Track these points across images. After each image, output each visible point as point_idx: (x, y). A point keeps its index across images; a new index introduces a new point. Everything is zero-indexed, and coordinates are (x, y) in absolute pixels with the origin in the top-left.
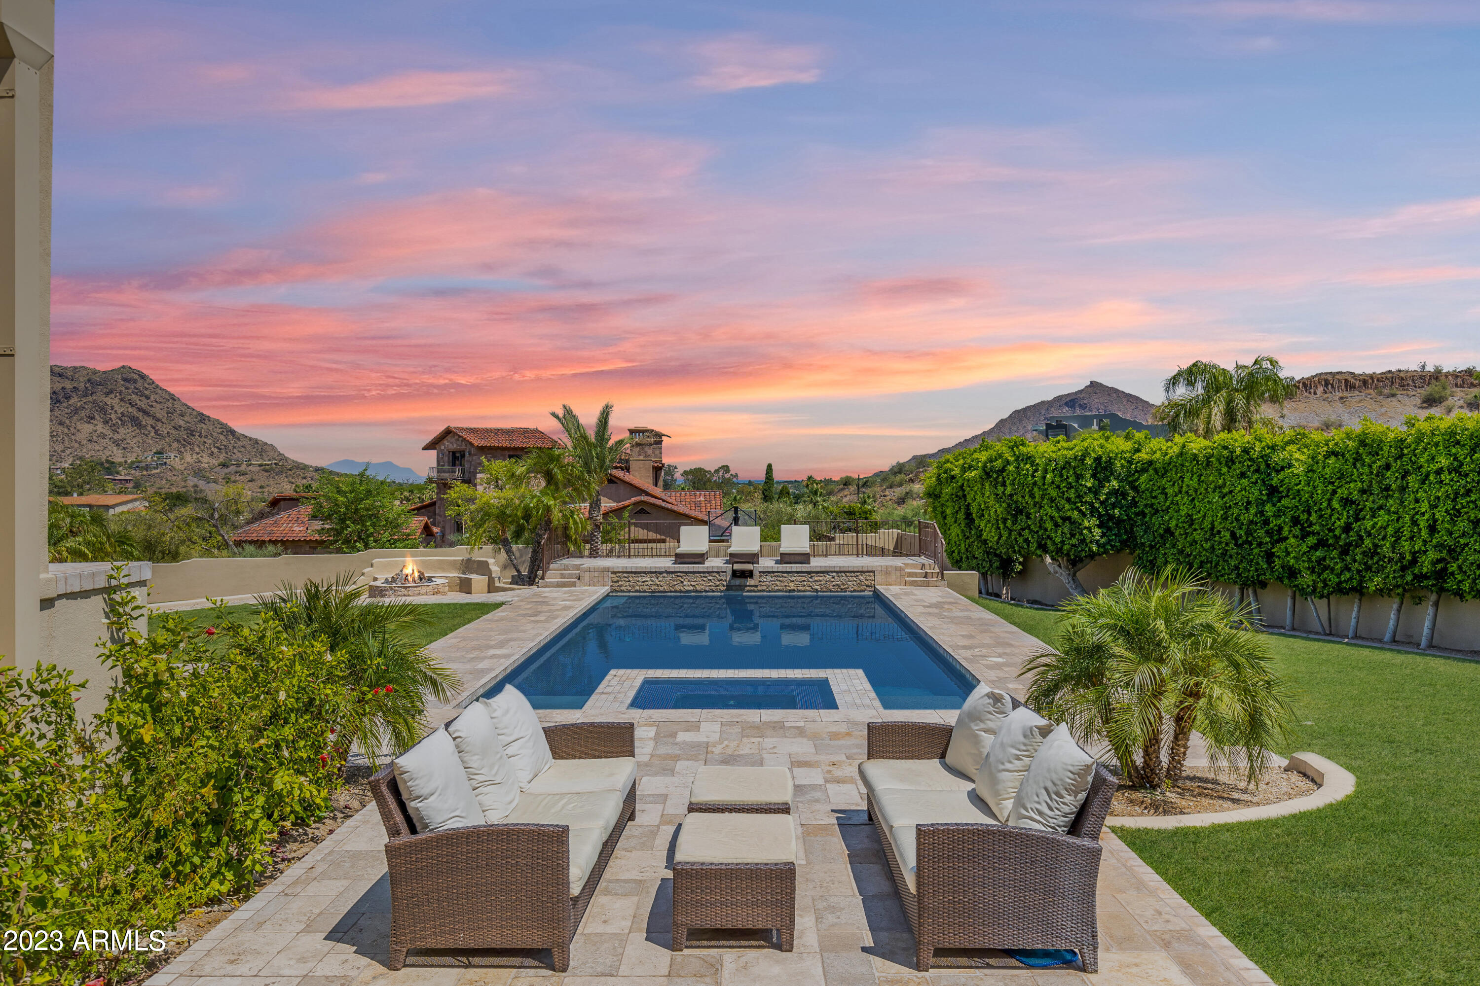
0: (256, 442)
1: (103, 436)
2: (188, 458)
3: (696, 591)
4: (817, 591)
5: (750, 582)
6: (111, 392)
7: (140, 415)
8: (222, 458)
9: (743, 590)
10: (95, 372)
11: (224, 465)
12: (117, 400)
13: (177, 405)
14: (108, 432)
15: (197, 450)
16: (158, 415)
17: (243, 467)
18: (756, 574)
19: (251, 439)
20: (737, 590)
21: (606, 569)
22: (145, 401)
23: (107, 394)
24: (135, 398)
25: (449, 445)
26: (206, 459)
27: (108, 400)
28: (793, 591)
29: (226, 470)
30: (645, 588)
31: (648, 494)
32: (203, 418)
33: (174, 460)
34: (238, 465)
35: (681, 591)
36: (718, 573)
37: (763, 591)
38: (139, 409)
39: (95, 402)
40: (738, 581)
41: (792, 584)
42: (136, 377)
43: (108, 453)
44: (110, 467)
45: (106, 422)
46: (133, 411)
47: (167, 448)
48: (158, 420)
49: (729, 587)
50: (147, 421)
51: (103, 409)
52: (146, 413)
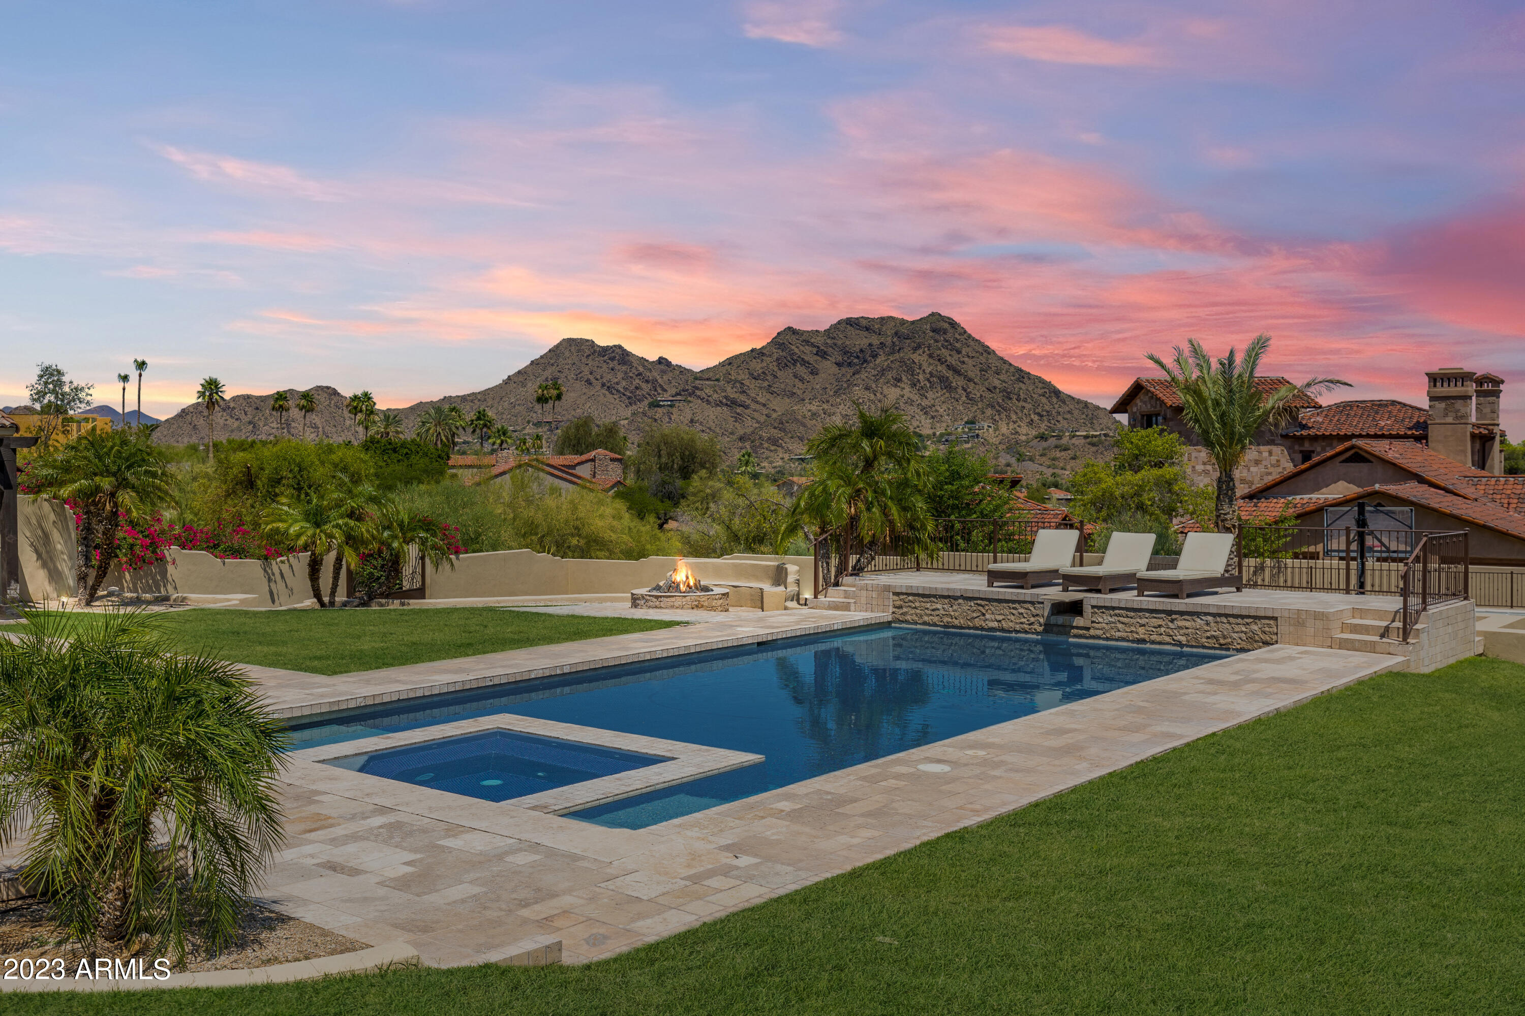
0: (1086, 405)
1: (911, 402)
2: (1004, 429)
6: (918, 347)
7: (950, 374)
8: (1042, 427)
10: (903, 322)
11: (1042, 437)
12: (925, 357)
13: (992, 359)
14: (916, 397)
15: (1014, 417)
16: (971, 374)
17: (1065, 441)
19: (1079, 401)
22: (956, 356)
23: (915, 349)
24: (945, 352)
26: (1024, 430)
27: (916, 357)
29: (1044, 444)
32: (1021, 375)
33: (987, 430)
34: (1059, 437)
38: (949, 367)
39: (902, 361)
42: (946, 326)
43: (915, 423)
45: (913, 385)
46: (943, 370)
47: (980, 416)
48: (970, 380)
50: (958, 382)
51: (910, 369)
52: (957, 372)
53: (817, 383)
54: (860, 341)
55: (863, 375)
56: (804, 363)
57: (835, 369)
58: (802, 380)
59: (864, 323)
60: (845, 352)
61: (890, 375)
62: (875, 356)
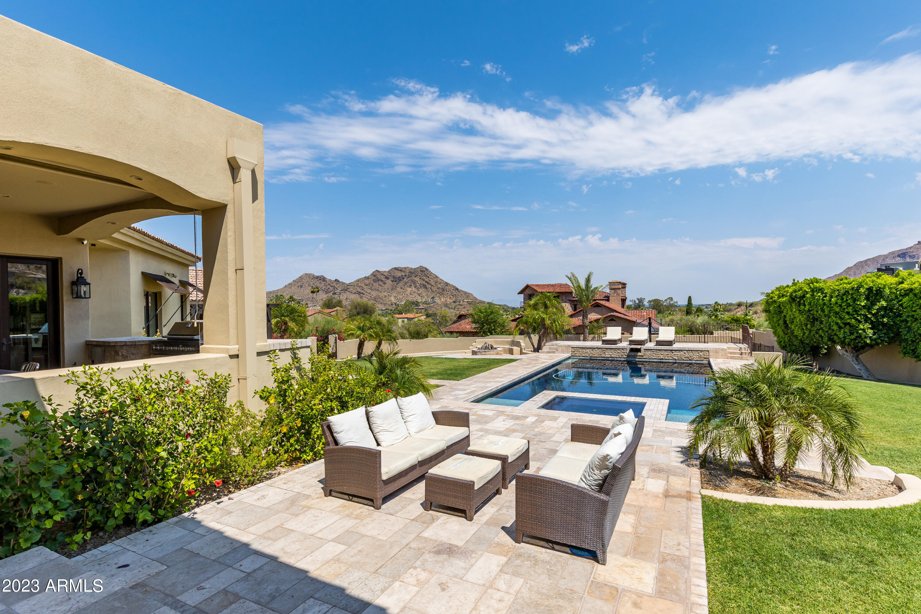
0: (466, 293)
1: (415, 292)
3: (612, 357)
4: (675, 360)
5: (639, 354)
6: (417, 276)
7: (426, 284)
8: (454, 299)
9: (636, 358)
10: (411, 269)
11: (455, 302)
12: (419, 279)
13: (438, 279)
14: (416, 291)
15: (445, 296)
16: (432, 284)
17: (461, 303)
18: (642, 350)
19: (464, 292)
20: (632, 358)
21: (569, 346)
22: (428, 279)
23: (415, 277)
24: (424, 278)
25: (528, 292)
26: (448, 300)
27: (416, 279)
28: (663, 359)
29: (455, 304)
30: (587, 355)
31: (616, 312)
32: (447, 284)
33: (437, 300)
34: (460, 302)
35: (604, 357)
36: (623, 349)
37: (646, 359)
38: (426, 282)
39: (412, 280)
40: (633, 354)
41: (662, 356)
42: (425, 270)
43: (416, 298)
44: (417, 304)
45: (415, 287)
46: (424, 282)
47: (435, 296)
48: (432, 286)
49: (628, 356)
50: (428, 286)
51: (414, 282)
52: (428, 283)
53: (386, 286)
54: (399, 274)
55: (400, 284)
56: (382, 281)
57: (391, 282)
58: (381, 286)
59: (400, 269)
60: (394, 277)
61: (408, 284)
62: (403, 279)
